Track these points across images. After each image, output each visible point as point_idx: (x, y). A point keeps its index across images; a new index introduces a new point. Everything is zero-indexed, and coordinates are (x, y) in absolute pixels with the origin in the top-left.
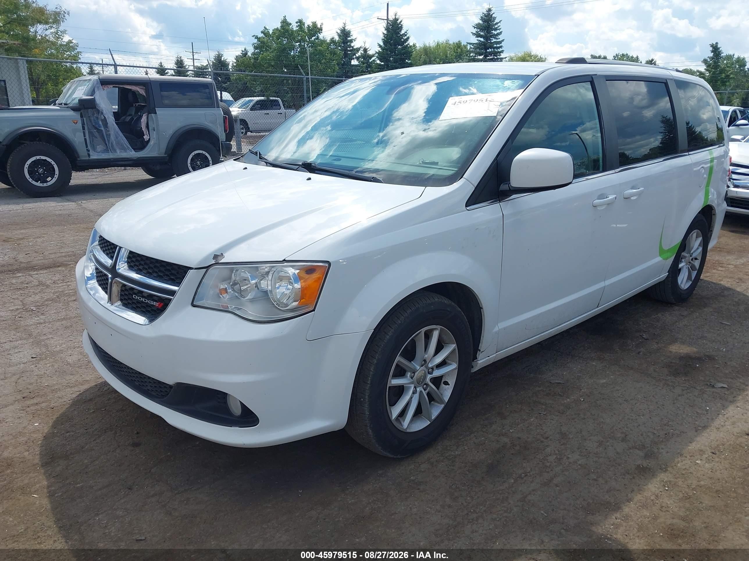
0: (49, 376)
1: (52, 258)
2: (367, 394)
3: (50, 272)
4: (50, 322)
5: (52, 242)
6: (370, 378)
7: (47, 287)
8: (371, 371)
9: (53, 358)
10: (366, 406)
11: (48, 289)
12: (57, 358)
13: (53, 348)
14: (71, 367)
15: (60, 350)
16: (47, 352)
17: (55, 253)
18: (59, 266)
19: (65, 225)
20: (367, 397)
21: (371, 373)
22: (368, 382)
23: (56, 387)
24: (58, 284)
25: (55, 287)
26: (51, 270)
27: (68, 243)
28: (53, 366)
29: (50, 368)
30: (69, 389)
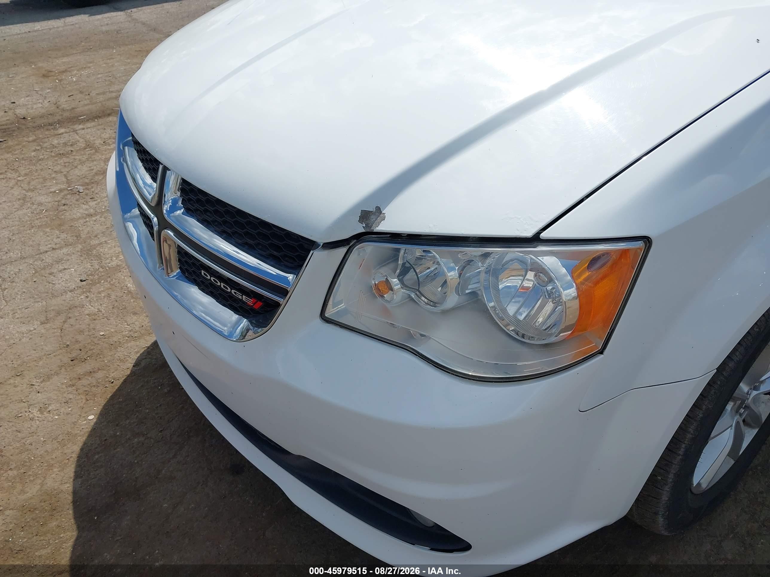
0: (105, 316)
1: (100, 102)
2: (673, 471)
3: (99, 125)
4: (102, 213)
5: (99, 76)
6: (683, 446)
7: (96, 151)
8: (689, 432)
9: (109, 280)
10: (667, 488)
11: (97, 154)
12: (114, 281)
13: (108, 261)
14: (133, 298)
15: (118, 266)
16: (101, 270)
17: (104, 93)
18: (109, 115)
19: (113, 48)
20: (671, 476)
21: (689, 436)
22: (680, 452)
23: (115, 339)
24: (109, 145)
25: (105, 151)
26: (101, 121)
27: (118, 75)
28: (109, 296)
29: (105, 300)
30: (133, 343)
